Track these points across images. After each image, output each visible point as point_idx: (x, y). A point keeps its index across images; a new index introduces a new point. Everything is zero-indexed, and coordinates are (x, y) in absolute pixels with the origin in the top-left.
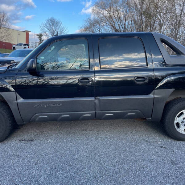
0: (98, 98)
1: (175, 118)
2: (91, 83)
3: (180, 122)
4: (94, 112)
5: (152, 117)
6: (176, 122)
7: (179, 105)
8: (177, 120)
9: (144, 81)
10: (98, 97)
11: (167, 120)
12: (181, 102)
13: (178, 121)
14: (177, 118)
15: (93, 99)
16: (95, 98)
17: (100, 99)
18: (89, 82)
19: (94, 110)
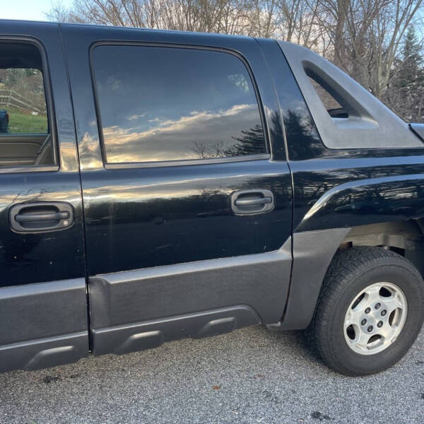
0: (99, 281)
1: (347, 314)
2: (66, 223)
3: (358, 323)
4: (86, 334)
5: (285, 319)
6: (347, 323)
7: (358, 272)
8: (352, 317)
9: (263, 205)
10: (99, 276)
11: (324, 323)
12: (363, 263)
13: (354, 319)
14: (352, 311)
15: (79, 284)
16: (87, 282)
17: (108, 284)
18: (58, 220)
19: (86, 326)
